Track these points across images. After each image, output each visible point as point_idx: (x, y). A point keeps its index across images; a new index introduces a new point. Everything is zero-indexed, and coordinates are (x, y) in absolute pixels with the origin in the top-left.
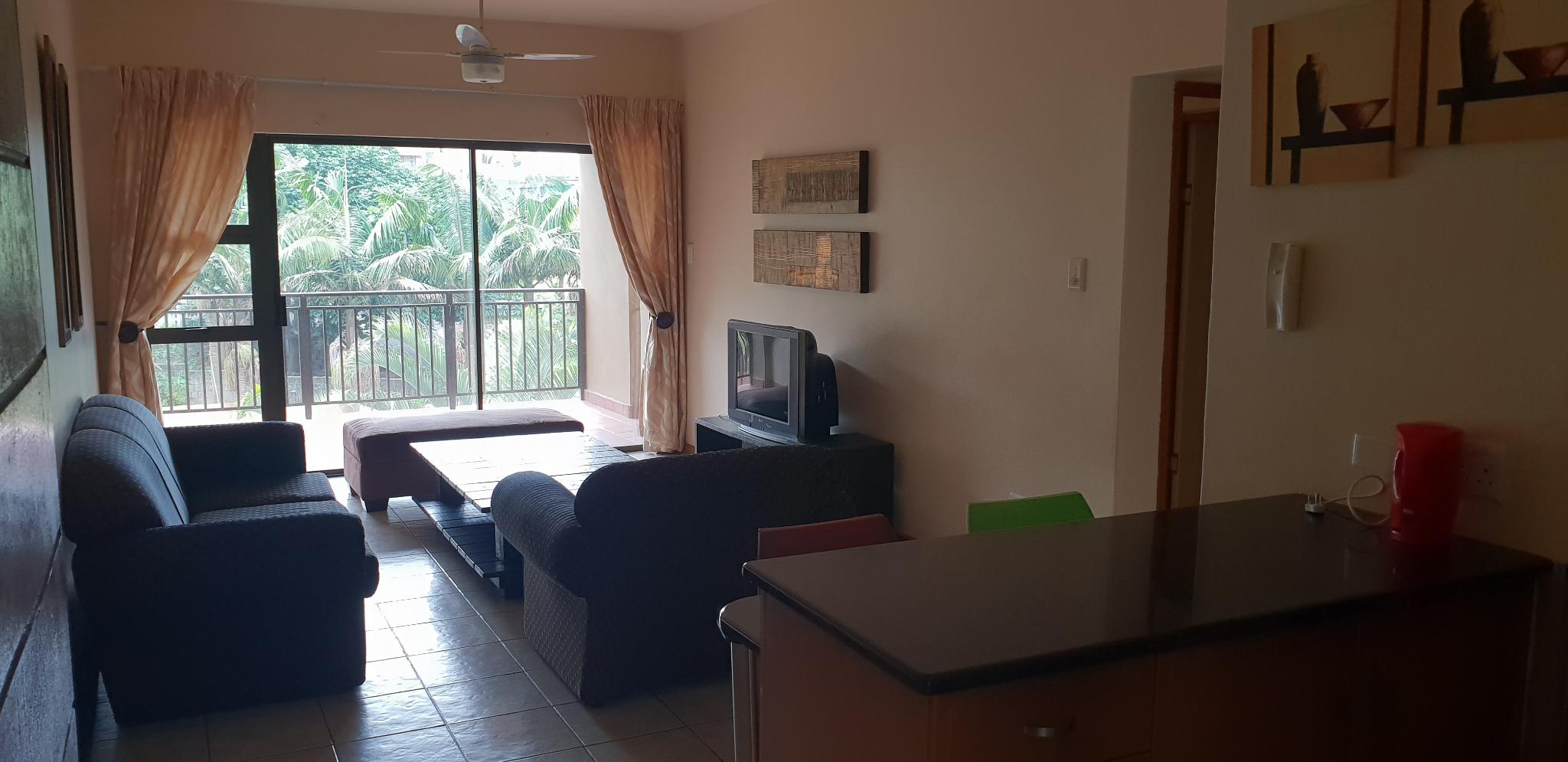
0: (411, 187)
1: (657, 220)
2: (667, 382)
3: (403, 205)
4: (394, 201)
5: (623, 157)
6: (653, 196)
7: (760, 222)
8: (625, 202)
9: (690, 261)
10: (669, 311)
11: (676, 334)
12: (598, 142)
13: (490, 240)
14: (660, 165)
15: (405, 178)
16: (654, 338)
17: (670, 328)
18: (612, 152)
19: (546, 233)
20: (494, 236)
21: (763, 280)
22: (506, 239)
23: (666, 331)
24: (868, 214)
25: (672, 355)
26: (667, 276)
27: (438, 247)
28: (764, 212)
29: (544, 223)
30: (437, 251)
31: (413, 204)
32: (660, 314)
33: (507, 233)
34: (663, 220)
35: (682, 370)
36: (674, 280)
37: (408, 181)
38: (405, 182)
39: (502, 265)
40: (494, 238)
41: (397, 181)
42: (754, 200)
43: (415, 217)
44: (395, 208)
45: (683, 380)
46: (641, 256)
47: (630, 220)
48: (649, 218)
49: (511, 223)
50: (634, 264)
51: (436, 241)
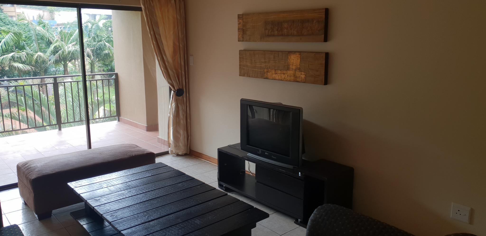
0: (14, 27)
1: (174, 44)
2: (182, 122)
3: (12, 34)
4: (8, 33)
5: (158, 13)
6: (172, 32)
7: (242, 46)
8: (160, 35)
9: (191, 64)
10: (181, 88)
11: (185, 99)
12: (146, 5)
13: (49, 47)
14: (176, 17)
15: (12, 24)
16: (175, 102)
17: (182, 96)
18: (153, 10)
19: (71, 44)
20: (51, 46)
21: (246, 75)
22: (55, 47)
23: (180, 98)
24: (327, 42)
25: (184, 109)
26: (180, 71)
27: (28, 50)
28: (246, 41)
29: (70, 40)
30: (28, 52)
31: (17, 34)
32: (178, 90)
33: (55, 45)
34: (177, 44)
35: (188, 115)
36: (183, 73)
37: (13, 25)
38: (12, 25)
39: (55, 56)
40: (51, 47)
41: (8, 25)
42: (239, 35)
43: (18, 39)
44: (9, 35)
45: (189, 120)
46: (168, 62)
47: (163, 44)
48: (171, 44)
49: (57, 41)
50: (164, 66)
51: (27, 48)
